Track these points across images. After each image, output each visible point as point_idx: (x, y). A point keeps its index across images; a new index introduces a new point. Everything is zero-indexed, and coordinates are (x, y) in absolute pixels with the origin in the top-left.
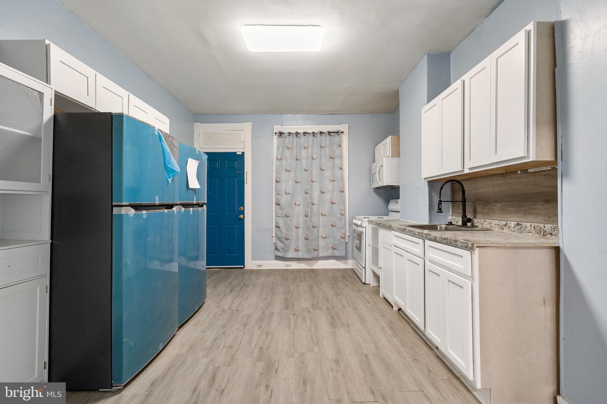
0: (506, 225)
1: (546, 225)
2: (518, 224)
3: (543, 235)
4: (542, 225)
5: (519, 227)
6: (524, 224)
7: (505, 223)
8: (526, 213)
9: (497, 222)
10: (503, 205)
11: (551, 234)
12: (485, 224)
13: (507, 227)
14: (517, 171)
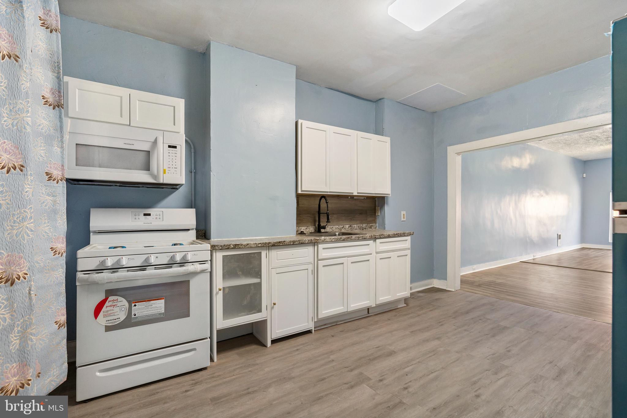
0: (343, 228)
1: (363, 225)
2: (350, 226)
3: (362, 230)
4: (362, 225)
5: (351, 227)
6: (353, 226)
7: (342, 226)
8: (351, 220)
9: (337, 226)
10: (338, 216)
11: (365, 229)
12: (328, 229)
13: (344, 228)
14: (348, 197)
